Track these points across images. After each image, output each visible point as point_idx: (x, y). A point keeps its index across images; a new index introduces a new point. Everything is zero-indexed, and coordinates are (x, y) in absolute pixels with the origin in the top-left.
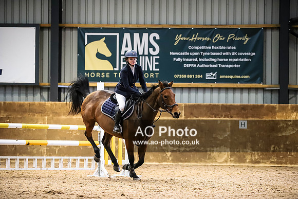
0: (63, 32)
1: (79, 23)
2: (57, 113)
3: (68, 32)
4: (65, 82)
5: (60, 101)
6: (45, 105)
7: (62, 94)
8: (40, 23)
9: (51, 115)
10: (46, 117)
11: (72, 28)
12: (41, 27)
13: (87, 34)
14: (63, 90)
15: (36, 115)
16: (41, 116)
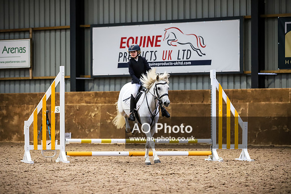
0: (265, 22)
1: (280, 12)
2: (257, 99)
3: (270, 22)
4: (268, 70)
5: (264, 88)
6: (247, 92)
7: (266, 81)
8: (245, 15)
9: (252, 101)
10: (248, 103)
11: (274, 18)
12: (245, 19)
13: (286, 23)
14: (266, 77)
15: (239, 101)
16: (243, 102)
